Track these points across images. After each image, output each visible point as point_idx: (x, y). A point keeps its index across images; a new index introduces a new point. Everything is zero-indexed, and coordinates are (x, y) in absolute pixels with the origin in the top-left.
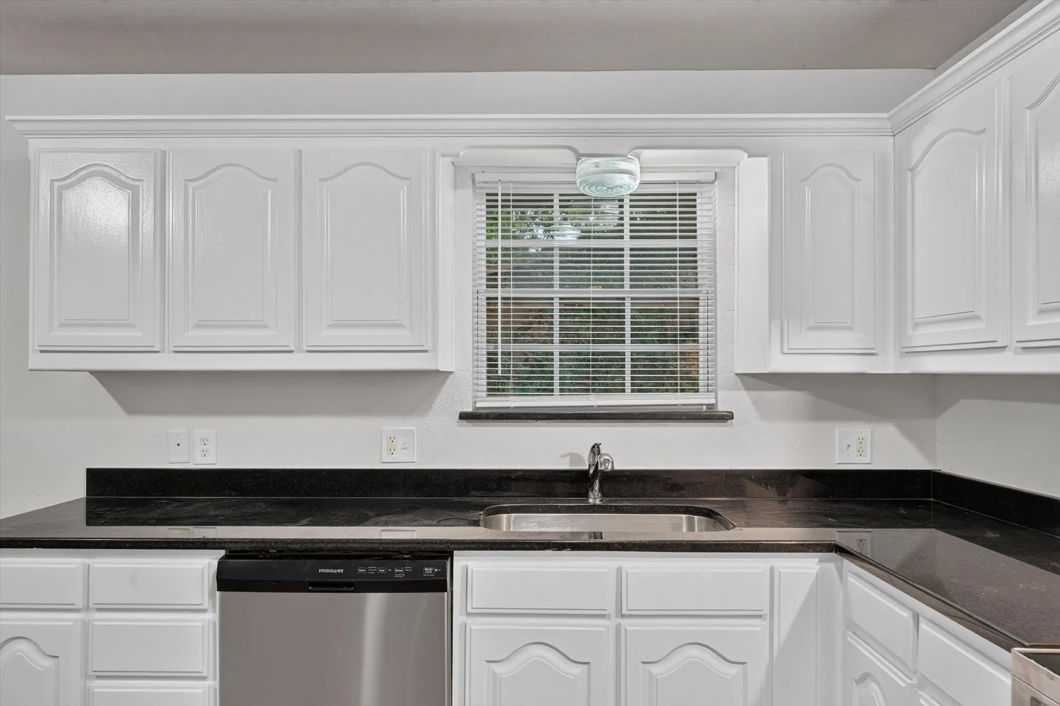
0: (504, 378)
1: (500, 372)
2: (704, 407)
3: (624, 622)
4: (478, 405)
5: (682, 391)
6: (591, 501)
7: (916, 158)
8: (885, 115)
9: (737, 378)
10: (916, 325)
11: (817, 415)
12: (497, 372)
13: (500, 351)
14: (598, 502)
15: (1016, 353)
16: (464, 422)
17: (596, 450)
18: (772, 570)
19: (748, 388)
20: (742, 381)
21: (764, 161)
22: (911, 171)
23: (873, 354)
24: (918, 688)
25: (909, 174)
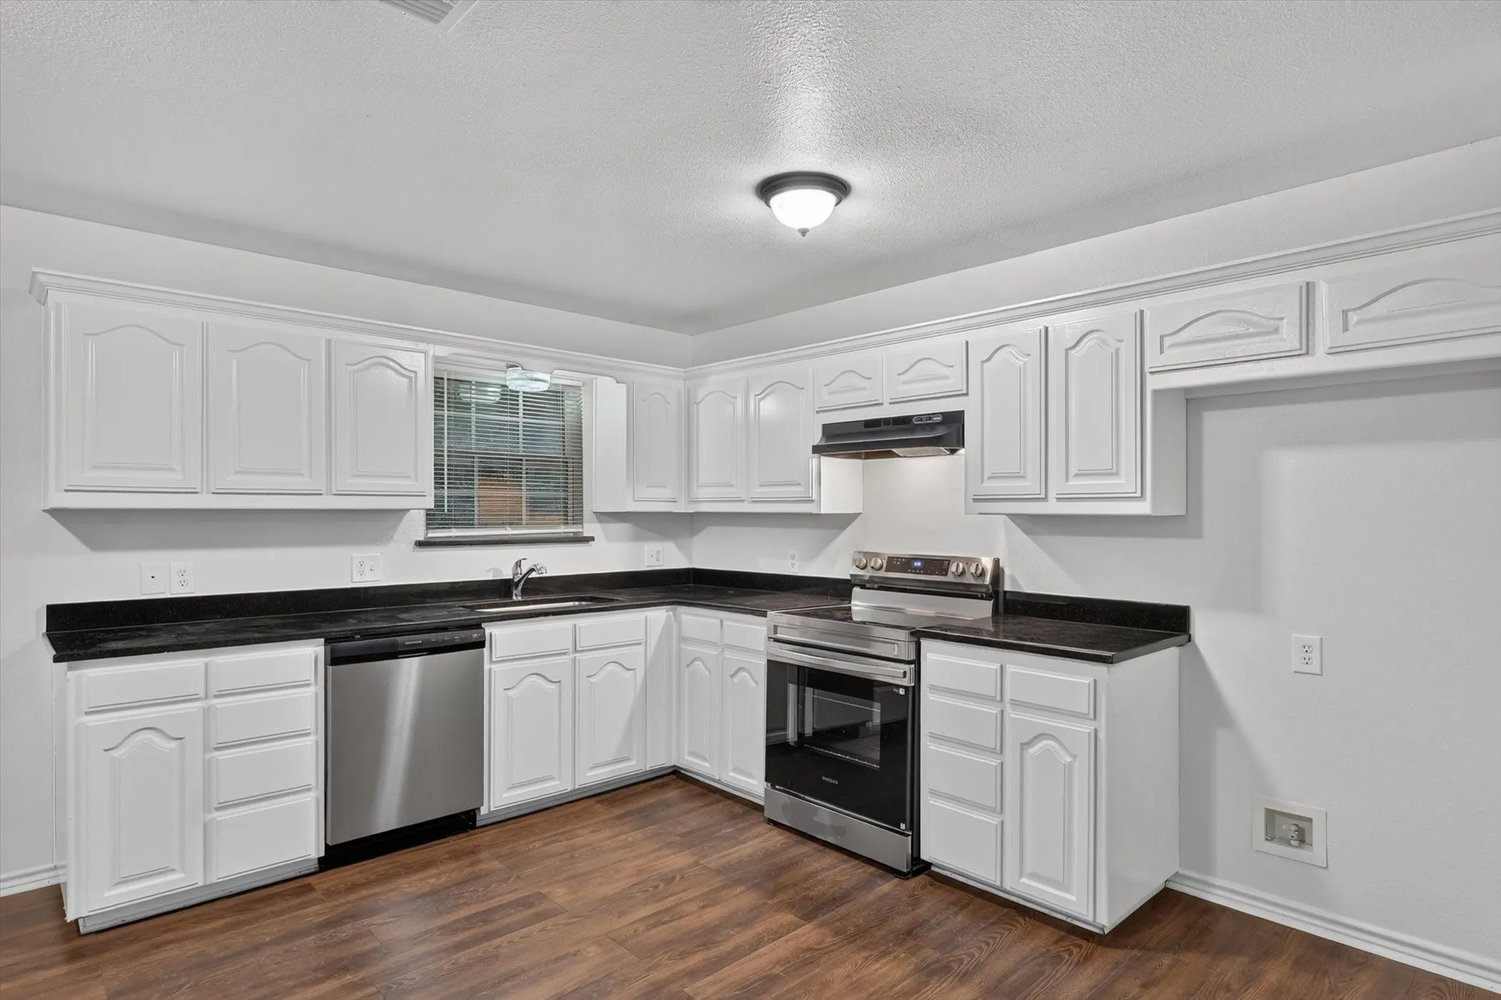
0: (448, 515)
1: (446, 511)
2: (572, 534)
3: (577, 655)
4: (430, 535)
5: (573, 524)
6: (514, 598)
7: (699, 399)
8: (682, 370)
9: (594, 515)
10: (698, 487)
11: (637, 538)
12: (444, 510)
13: (446, 495)
14: (520, 598)
15: (749, 503)
16: (418, 549)
17: (519, 564)
18: (646, 618)
19: (600, 521)
20: (597, 518)
21: (625, 386)
22: (697, 404)
23: (675, 502)
24: (723, 651)
25: (695, 405)
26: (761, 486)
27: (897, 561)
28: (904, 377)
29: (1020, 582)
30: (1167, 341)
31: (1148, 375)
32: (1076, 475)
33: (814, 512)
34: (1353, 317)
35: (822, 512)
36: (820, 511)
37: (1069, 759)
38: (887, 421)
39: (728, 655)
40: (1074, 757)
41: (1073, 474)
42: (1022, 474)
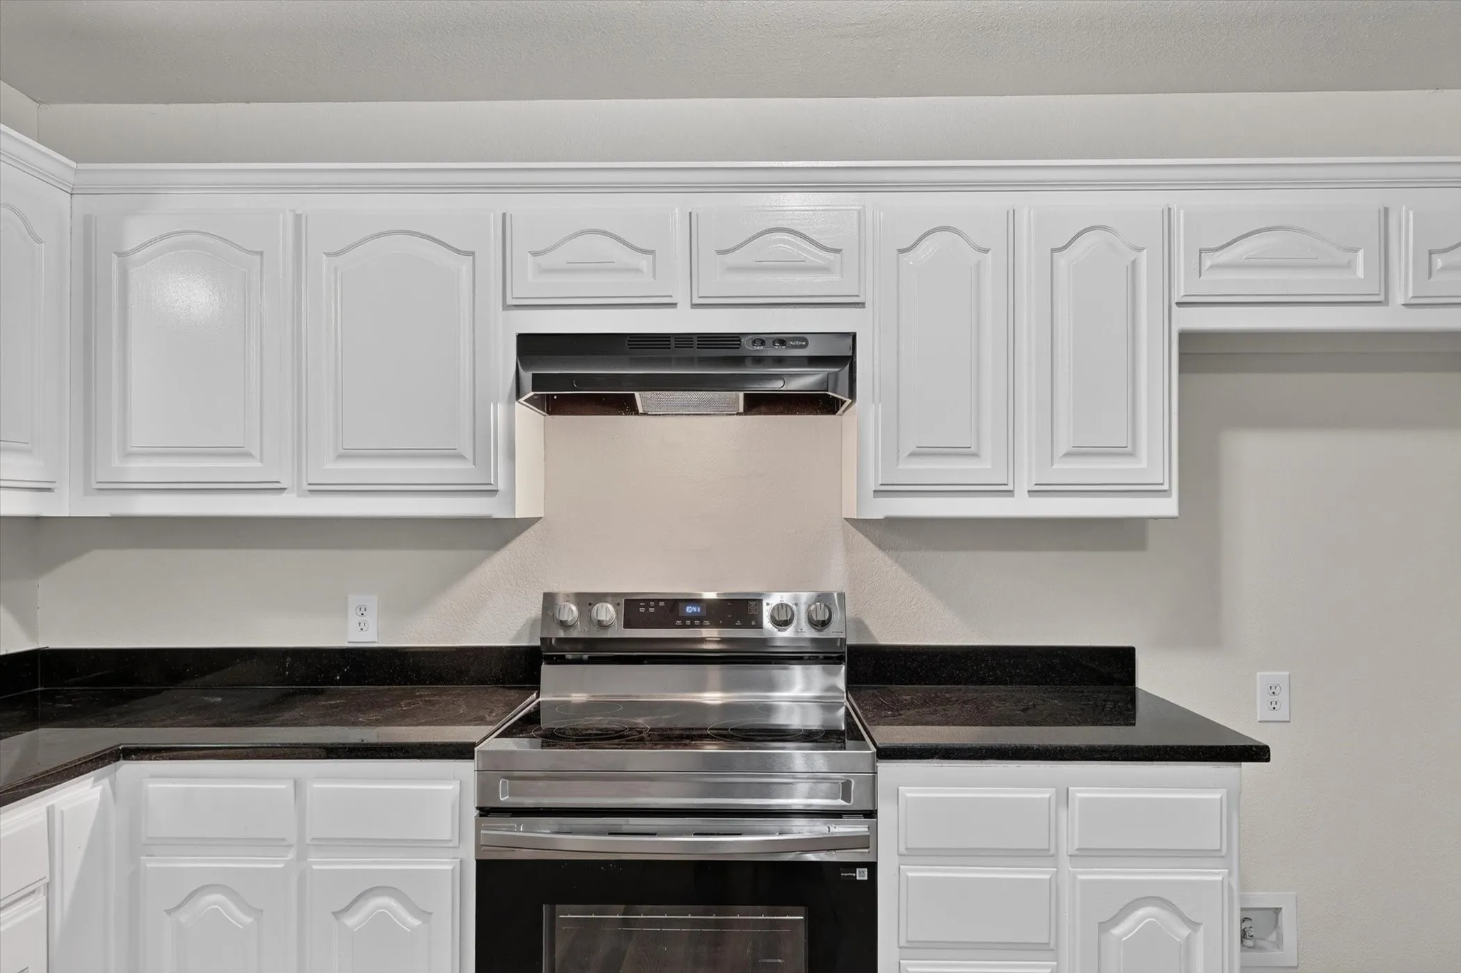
22: (120, 254)
23: (49, 490)
24: (301, 857)
25: (115, 257)
26: (340, 457)
27: (647, 607)
28: (730, 259)
29: (872, 628)
30: (1208, 261)
31: (1174, 307)
32: (1068, 455)
33: (495, 516)
34: (1439, 262)
35: (517, 517)
36: (515, 515)
37: (1185, 932)
38: (684, 340)
39: (319, 863)
40: (1194, 925)
41: (1061, 454)
42: (973, 449)
